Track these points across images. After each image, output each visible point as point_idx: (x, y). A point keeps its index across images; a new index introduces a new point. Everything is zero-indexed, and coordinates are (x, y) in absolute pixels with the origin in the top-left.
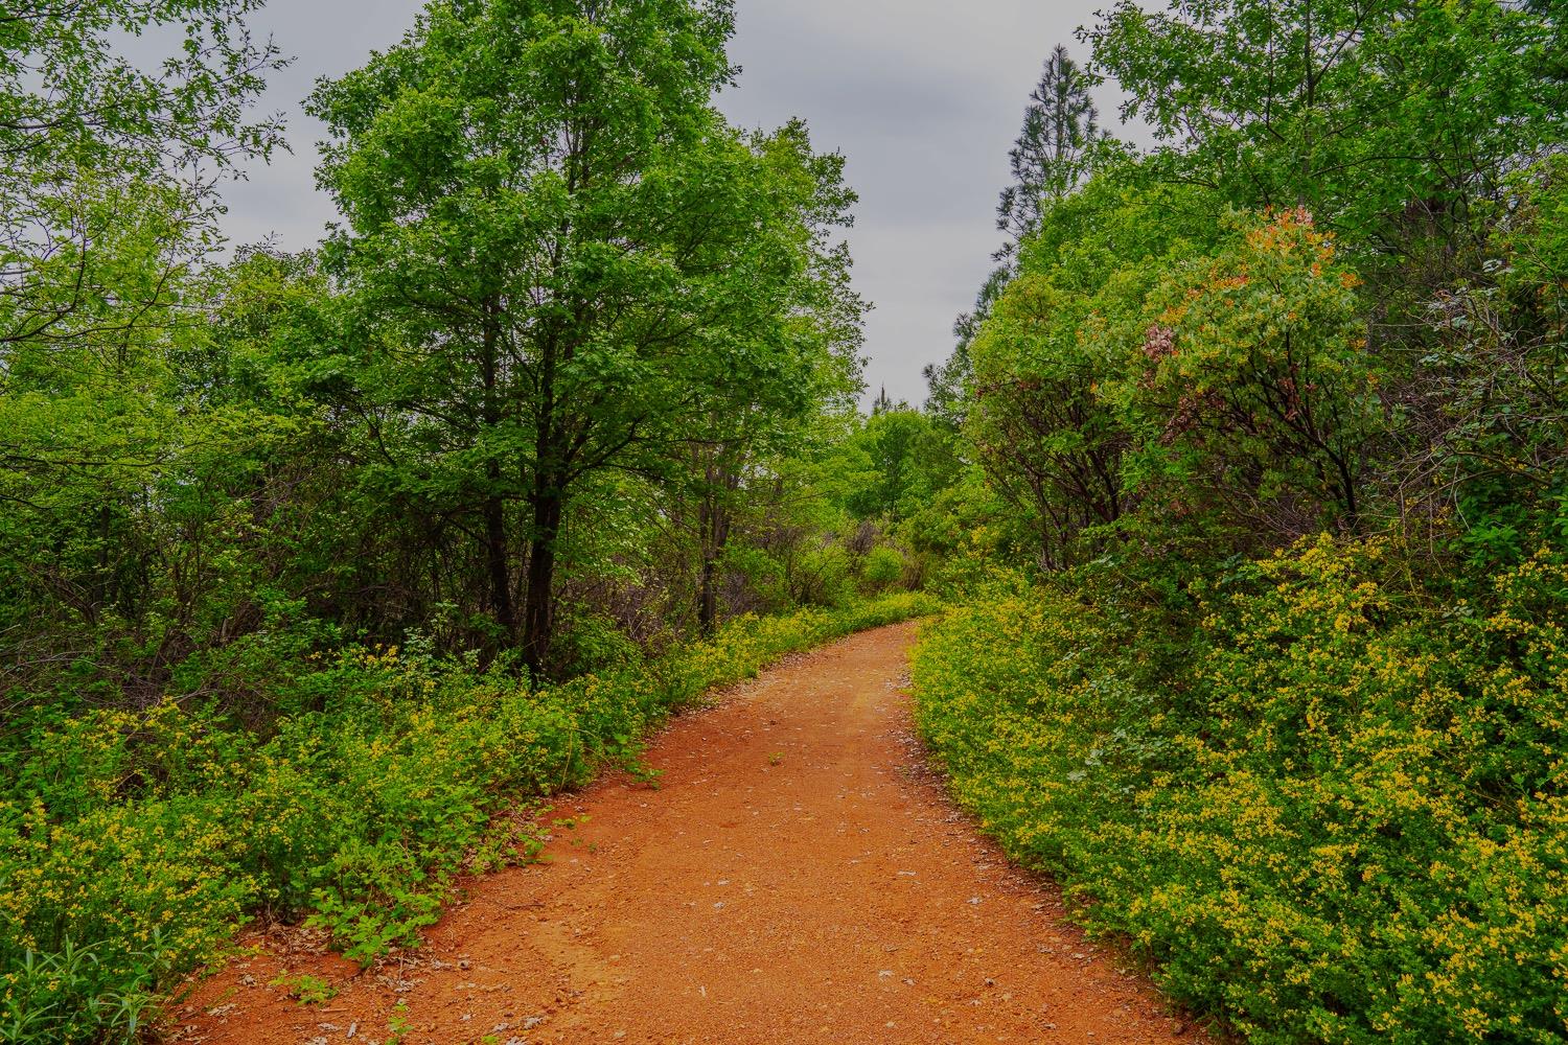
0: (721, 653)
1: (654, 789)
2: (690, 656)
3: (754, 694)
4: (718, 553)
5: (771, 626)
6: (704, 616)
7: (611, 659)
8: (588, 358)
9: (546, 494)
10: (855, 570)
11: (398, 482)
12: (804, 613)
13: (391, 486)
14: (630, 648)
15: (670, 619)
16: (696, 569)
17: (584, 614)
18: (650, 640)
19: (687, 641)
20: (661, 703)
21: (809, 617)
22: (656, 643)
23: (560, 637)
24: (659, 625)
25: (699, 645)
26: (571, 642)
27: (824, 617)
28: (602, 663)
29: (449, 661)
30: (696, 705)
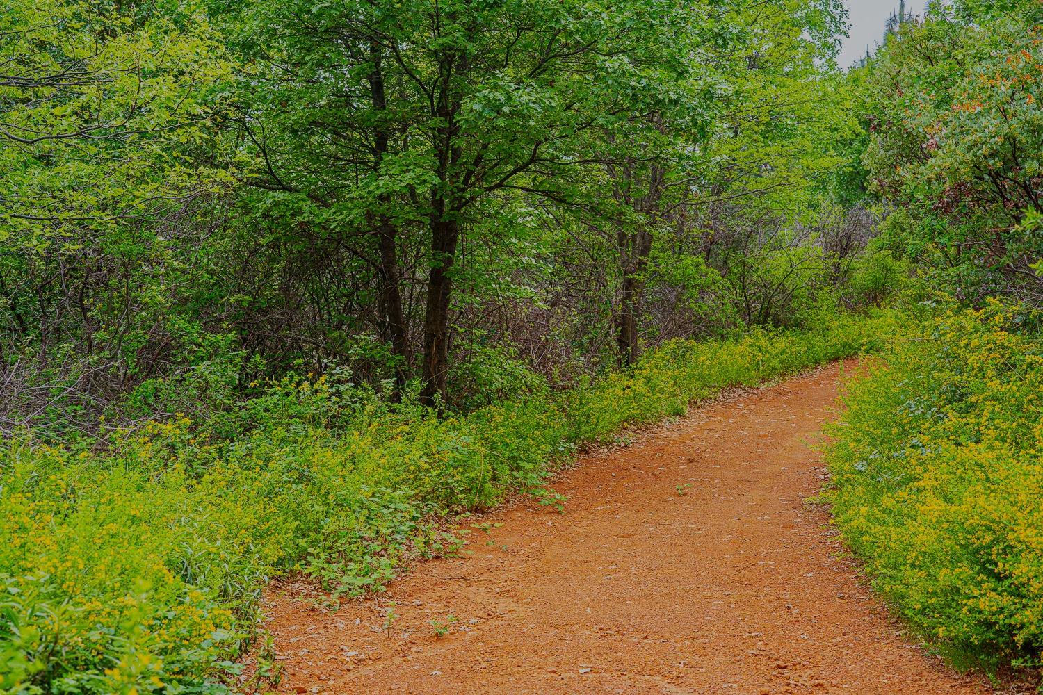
0: (639, 386)
1: (559, 513)
2: (603, 389)
3: (676, 434)
4: (640, 263)
5: (705, 354)
6: (622, 342)
7: (513, 390)
8: (491, 96)
9: (445, 218)
10: (838, 276)
11: (299, 212)
12: (759, 336)
13: (293, 215)
14: (534, 379)
15: (581, 345)
16: (613, 284)
17: (483, 341)
18: (556, 371)
19: (602, 372)
20: (569, 439)
21: (763, 342)
22: (564, 374)
23: (456, 367)
24: (567, 354)
25: (613, 377)
26: (470, 372)
27: (784, 344)
28: (503, 395)
29: (365, 389)
30: (608, 443)
